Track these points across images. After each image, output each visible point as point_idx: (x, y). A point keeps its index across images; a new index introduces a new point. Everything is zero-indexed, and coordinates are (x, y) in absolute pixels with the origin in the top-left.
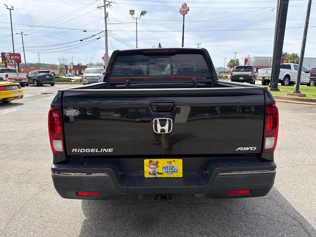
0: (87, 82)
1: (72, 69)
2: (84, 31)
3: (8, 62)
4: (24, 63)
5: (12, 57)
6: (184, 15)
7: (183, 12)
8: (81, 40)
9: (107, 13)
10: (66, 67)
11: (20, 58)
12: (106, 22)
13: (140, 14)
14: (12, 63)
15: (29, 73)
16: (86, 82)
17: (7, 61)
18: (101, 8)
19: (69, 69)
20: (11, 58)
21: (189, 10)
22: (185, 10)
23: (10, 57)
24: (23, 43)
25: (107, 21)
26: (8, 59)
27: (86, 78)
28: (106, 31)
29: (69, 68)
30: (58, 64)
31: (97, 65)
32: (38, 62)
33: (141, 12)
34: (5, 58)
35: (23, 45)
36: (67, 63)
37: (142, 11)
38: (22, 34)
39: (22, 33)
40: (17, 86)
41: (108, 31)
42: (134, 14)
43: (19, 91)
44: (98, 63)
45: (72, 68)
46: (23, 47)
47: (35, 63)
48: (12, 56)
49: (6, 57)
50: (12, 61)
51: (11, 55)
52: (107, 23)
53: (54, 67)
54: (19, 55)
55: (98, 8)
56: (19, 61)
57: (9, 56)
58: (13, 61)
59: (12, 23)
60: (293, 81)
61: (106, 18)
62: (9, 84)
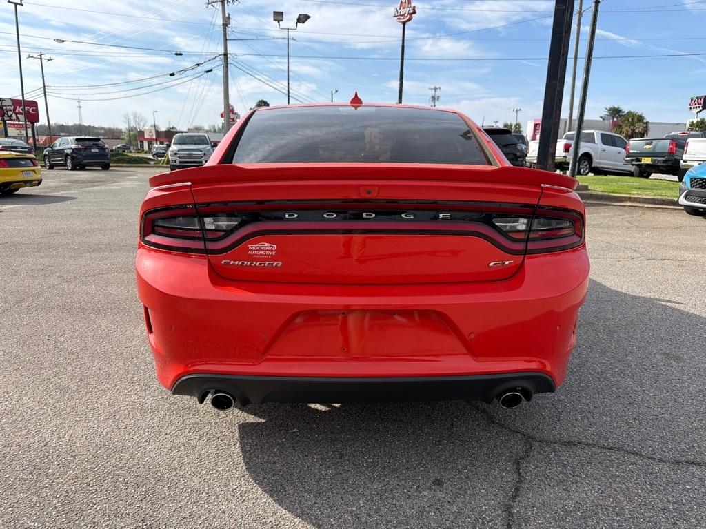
0: (178, 162)
1: (153, 139)
2: (177, 54)
3: (10, 120)
4: (47, 124)
5: (18, 109)
6: (404, 24)
7: (402, 15)
8: (172, 75)
9: (227, 15)
10: (142, 133)
11: (37, 111)
12: (225, 35)
13: (296, 21)
14: (19, 121)
15: (55, 142)
16: (176, 162)
17: (8, 116)
18: (216, 4)
19: (146, 139)
20: (17, 111)
21: (414, 12)
22: (407, 13)
23: (15, 109)
24: (43, 77)
25: (228, 33)
26: (10, 113)
27: (176, 154)
28: (226, 54)
29: (147, 136)
30: (123, 127)
31: (212, 130)
32: (77, 123)
33: (297, 17)
34: (3, 110)
35: (44, 83)
36: (144, 126)
37: (300, 15)
38: (41, 59)
39: (41, 55)
40: (29, 161)
41: (229, 56)
42: (282, 20)
43: (34, 171)
44: (214, 127)
45: (154, 137)
46: (44, 87)
47: (71, 124)
48: (18, 107)
49: (4, 108)
50: (17, 117)
51: (15, 103)
52: (228, 38)
53: (114, 134)
54: (34, 104)
55: (209, 4)
56: (33, 117)
57: (13, 107)
58: (21, 117)
59: (20, 33)
60: (598, 165)
61: (225, 25)
62: (14, 156)
